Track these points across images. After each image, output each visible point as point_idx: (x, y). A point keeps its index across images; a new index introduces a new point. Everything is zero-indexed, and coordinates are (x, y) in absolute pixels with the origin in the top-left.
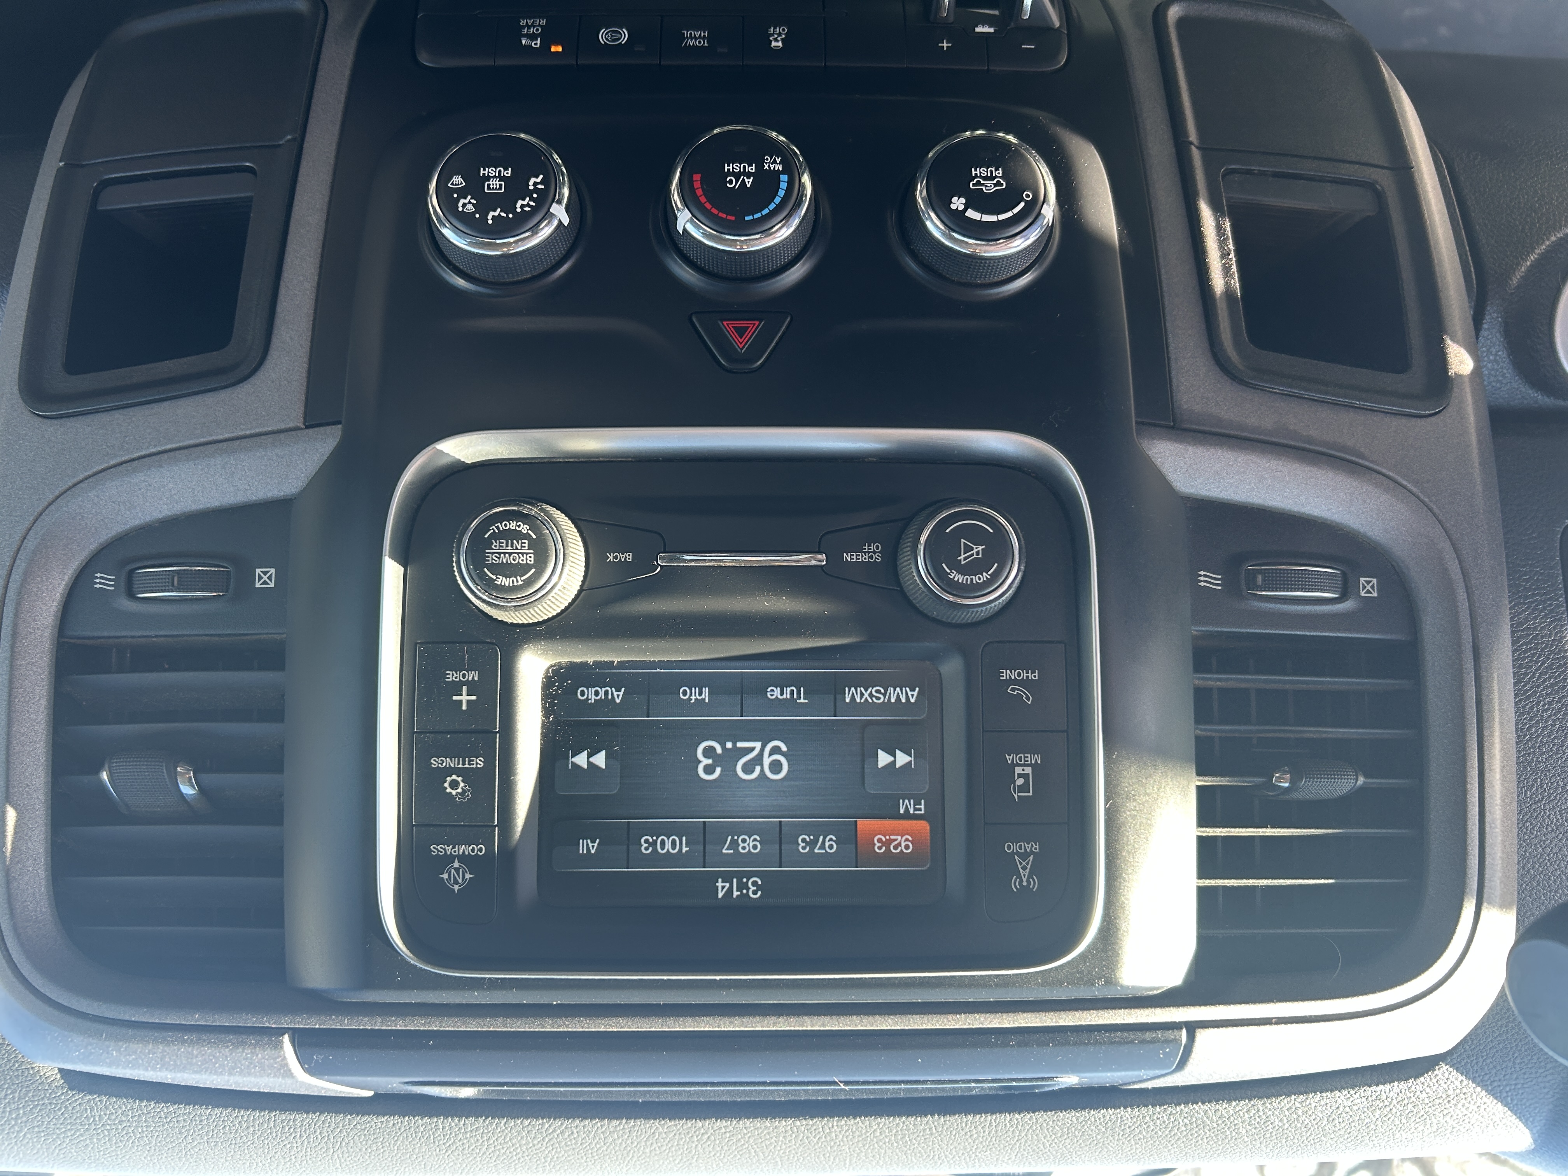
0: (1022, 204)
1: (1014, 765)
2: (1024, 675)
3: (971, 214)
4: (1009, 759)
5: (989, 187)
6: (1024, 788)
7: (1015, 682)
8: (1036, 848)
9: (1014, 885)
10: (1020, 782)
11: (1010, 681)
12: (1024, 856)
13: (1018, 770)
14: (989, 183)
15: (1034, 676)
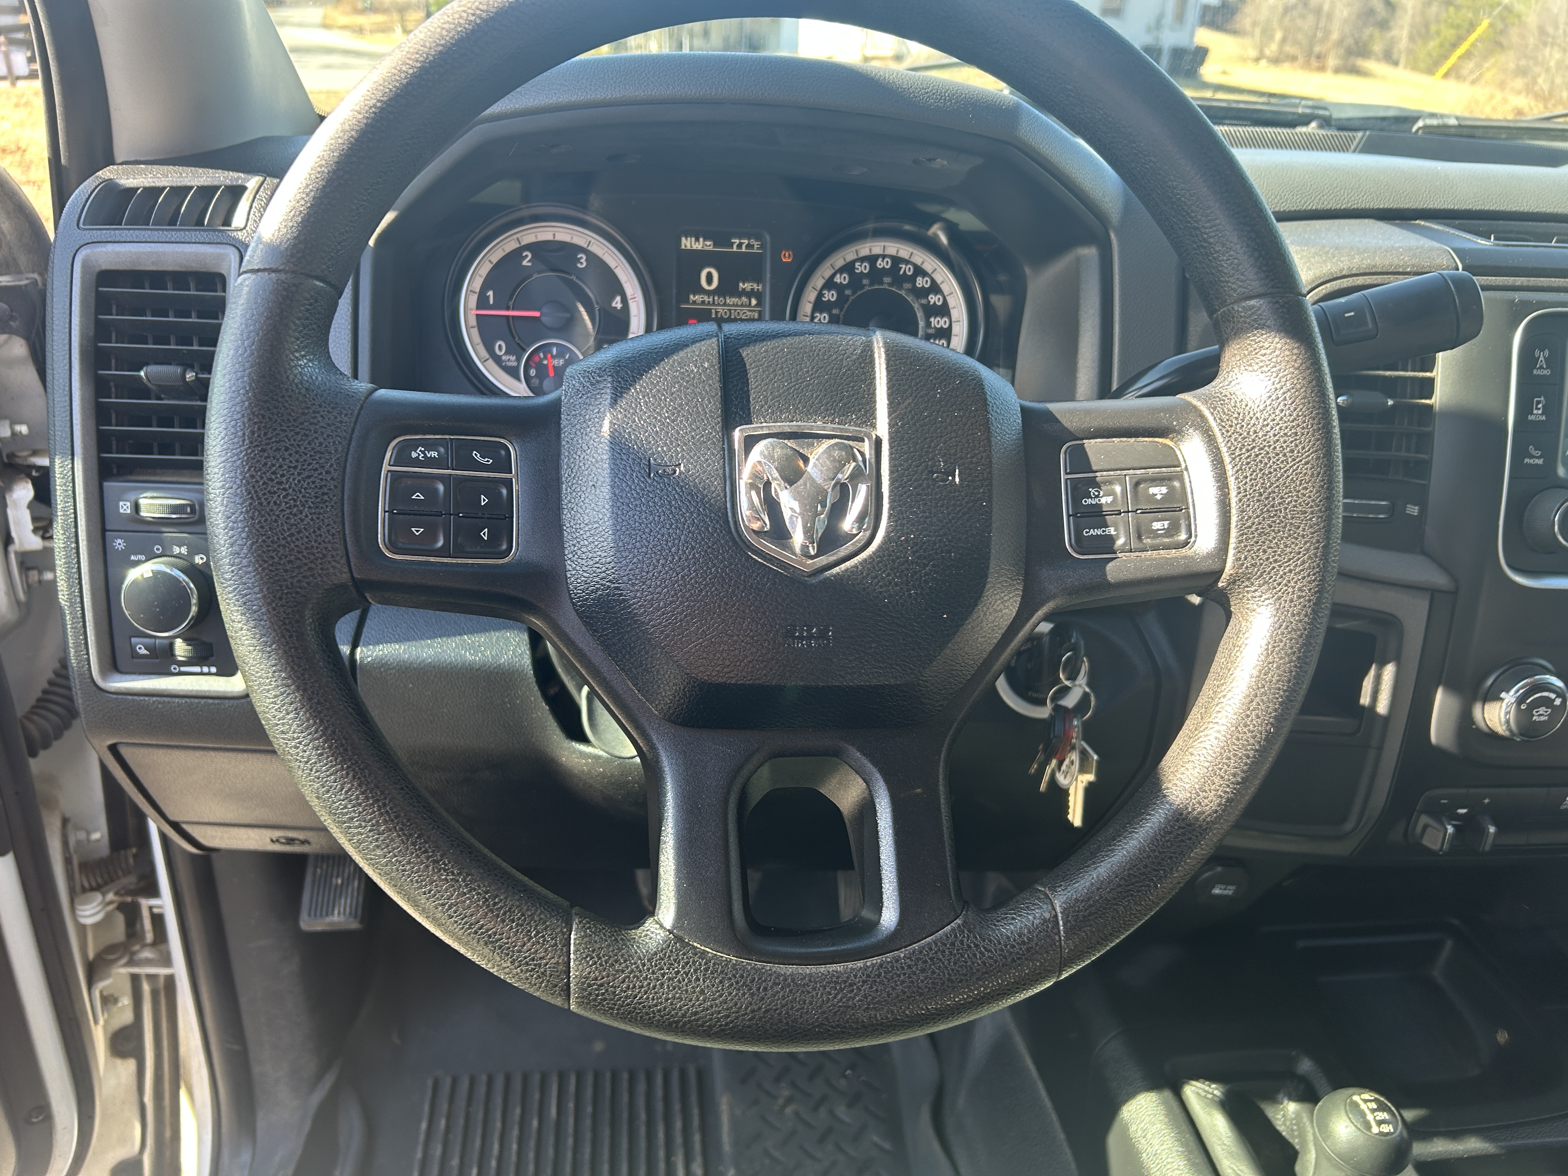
0: (1528, 701)
1: (1542, 414)
2: (1532, 461)
3: (1553, 696)
4: (1544, 418)
5: (1542, 710)
6: (1538, 403)
7: (1537, 457)
8: (1535, 372)
9: (1547, 352)
10: (1540, 406)
11: (1539, 458)
12: (1541, 367)
13: (1540, 412)
14: (1541, 712)
15: (1527, 460)
